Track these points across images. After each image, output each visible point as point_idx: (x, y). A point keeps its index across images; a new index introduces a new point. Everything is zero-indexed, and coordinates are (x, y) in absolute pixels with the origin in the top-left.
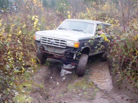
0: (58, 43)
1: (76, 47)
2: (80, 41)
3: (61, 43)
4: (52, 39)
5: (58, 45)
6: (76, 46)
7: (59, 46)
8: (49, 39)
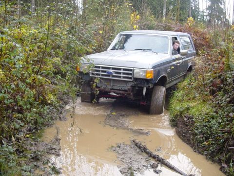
0: (120, 73)
1: (150, 78)
2: (154, 67)
3: (124, 73)
4: (109, 68)
5: (120, 77)
6: (149, 76)
7: (122, 79)
8: (103, 68)
